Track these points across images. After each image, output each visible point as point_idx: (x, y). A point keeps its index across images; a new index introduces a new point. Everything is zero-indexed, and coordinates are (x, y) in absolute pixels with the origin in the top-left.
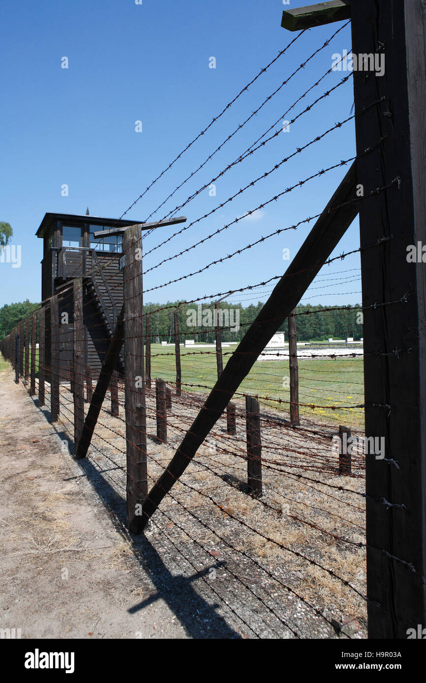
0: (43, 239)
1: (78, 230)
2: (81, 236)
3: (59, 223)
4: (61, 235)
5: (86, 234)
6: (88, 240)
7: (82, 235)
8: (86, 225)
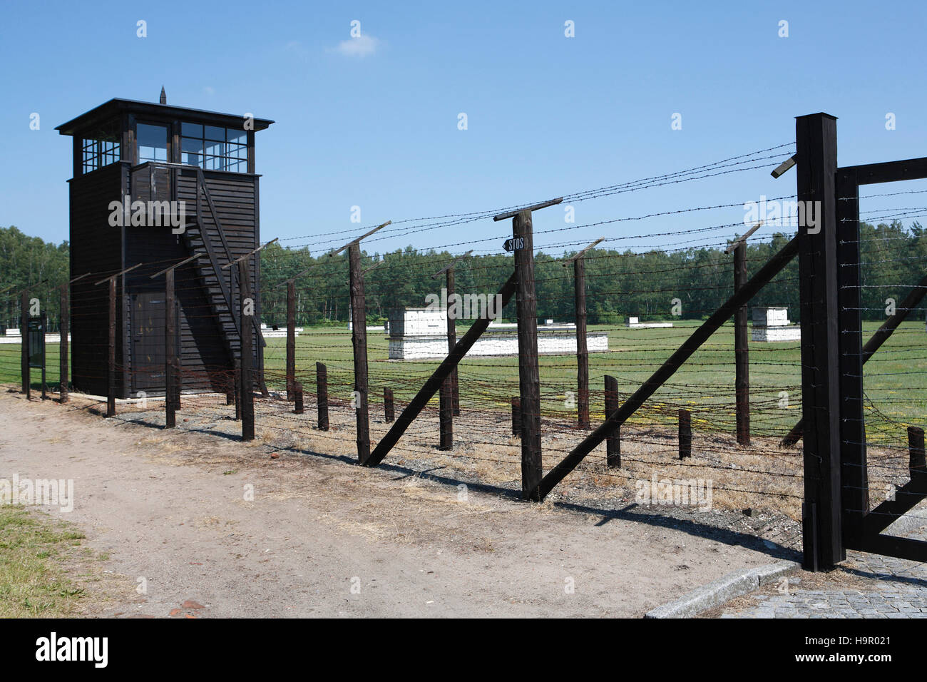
0: (72, 137)
1: (162, 131)
2: (168, 142)
3: (131, 118)
4: (135, 138)
5: (176, 138)
6: (180, 148)
7: (170, 140)
8: (176, 122)
